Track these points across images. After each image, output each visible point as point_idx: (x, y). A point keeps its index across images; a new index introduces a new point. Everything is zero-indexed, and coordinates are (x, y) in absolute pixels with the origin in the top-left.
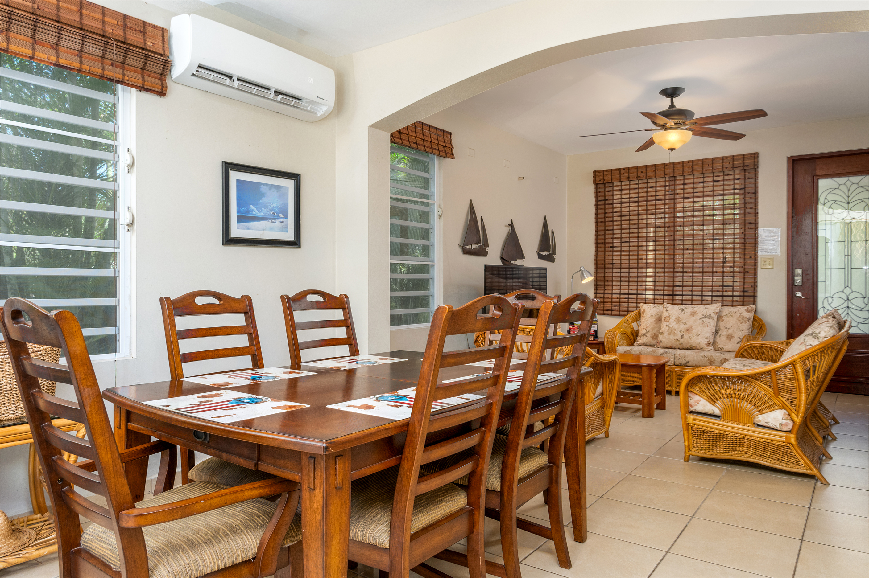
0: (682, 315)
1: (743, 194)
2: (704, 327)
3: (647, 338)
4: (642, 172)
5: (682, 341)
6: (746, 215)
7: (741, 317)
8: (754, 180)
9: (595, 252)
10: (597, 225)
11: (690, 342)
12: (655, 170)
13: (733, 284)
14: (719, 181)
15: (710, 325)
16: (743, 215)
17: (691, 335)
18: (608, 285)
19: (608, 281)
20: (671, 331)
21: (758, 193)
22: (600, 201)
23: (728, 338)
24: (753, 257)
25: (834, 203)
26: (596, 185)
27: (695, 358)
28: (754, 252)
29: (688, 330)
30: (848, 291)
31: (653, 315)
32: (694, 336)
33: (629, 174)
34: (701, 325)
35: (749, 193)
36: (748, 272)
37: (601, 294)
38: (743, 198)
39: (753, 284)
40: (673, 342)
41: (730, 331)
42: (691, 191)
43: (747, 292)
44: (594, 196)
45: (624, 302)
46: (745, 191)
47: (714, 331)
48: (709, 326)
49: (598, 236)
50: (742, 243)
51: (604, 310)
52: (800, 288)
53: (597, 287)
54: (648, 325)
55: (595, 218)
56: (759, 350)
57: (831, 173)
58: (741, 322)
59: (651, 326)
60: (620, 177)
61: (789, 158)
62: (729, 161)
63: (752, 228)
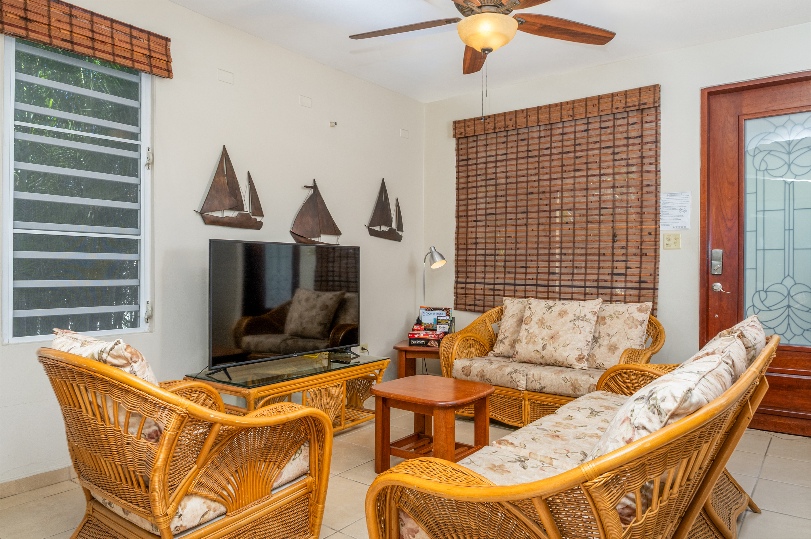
0: (547, 316)
1: (640, 144)
2: (575, 333)
3: (504, 346)
4: (510, 120)
5: (544, 353)
6: (644, 174)
7: (631, 319)
8: (654, 124)
9: (457, 228)
10: (459, 193)
11: (554, 355)
12: (527, 116)
13: (626, 271)
14: (608, 127)
15: (585, 331)
16: (640, 174)
17: (556, 345)
18: (471, 272)
19: (470, 266)
20: (531, 338)
21: (660, 142)
22: (462, 160)
23: (610, 349)
24: (653, 233)
25: (769, 153)
26: (458, 139)
27: (554, 381)
28: (654, 226)
29: (552, 337)
30: (789, 282)
31: (515, 313)
32: (561, 346)
33: (495, 124)
34: (571, 331)
35: (647, 143)
36: (646, 254)
37: (463, 283)
38: (640, 150)
39: (652, 272)
40: (533, 354)
41: (614, 339)
42: (572, 142)
43: (645, 282)
44: (455, 155)
45: (489, 295)
46: (642, 140)
47: (590, 339)
48: (582, 332)
49: (460, 207)
50: (638, 213)
51: (465, 305)
52: (719, 278)
53: (458, 274)
54: (507, 328)
55: (456, 184)
56: (634, 379)
57: (765, 110)
58: (630, 326)
59: (511, 330)
60: (485, 128)
61: (702, 90)
62: (621, 99)
63: (652, 193)
